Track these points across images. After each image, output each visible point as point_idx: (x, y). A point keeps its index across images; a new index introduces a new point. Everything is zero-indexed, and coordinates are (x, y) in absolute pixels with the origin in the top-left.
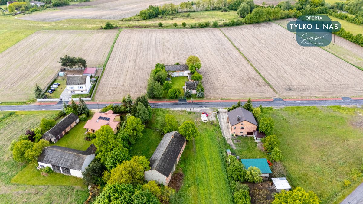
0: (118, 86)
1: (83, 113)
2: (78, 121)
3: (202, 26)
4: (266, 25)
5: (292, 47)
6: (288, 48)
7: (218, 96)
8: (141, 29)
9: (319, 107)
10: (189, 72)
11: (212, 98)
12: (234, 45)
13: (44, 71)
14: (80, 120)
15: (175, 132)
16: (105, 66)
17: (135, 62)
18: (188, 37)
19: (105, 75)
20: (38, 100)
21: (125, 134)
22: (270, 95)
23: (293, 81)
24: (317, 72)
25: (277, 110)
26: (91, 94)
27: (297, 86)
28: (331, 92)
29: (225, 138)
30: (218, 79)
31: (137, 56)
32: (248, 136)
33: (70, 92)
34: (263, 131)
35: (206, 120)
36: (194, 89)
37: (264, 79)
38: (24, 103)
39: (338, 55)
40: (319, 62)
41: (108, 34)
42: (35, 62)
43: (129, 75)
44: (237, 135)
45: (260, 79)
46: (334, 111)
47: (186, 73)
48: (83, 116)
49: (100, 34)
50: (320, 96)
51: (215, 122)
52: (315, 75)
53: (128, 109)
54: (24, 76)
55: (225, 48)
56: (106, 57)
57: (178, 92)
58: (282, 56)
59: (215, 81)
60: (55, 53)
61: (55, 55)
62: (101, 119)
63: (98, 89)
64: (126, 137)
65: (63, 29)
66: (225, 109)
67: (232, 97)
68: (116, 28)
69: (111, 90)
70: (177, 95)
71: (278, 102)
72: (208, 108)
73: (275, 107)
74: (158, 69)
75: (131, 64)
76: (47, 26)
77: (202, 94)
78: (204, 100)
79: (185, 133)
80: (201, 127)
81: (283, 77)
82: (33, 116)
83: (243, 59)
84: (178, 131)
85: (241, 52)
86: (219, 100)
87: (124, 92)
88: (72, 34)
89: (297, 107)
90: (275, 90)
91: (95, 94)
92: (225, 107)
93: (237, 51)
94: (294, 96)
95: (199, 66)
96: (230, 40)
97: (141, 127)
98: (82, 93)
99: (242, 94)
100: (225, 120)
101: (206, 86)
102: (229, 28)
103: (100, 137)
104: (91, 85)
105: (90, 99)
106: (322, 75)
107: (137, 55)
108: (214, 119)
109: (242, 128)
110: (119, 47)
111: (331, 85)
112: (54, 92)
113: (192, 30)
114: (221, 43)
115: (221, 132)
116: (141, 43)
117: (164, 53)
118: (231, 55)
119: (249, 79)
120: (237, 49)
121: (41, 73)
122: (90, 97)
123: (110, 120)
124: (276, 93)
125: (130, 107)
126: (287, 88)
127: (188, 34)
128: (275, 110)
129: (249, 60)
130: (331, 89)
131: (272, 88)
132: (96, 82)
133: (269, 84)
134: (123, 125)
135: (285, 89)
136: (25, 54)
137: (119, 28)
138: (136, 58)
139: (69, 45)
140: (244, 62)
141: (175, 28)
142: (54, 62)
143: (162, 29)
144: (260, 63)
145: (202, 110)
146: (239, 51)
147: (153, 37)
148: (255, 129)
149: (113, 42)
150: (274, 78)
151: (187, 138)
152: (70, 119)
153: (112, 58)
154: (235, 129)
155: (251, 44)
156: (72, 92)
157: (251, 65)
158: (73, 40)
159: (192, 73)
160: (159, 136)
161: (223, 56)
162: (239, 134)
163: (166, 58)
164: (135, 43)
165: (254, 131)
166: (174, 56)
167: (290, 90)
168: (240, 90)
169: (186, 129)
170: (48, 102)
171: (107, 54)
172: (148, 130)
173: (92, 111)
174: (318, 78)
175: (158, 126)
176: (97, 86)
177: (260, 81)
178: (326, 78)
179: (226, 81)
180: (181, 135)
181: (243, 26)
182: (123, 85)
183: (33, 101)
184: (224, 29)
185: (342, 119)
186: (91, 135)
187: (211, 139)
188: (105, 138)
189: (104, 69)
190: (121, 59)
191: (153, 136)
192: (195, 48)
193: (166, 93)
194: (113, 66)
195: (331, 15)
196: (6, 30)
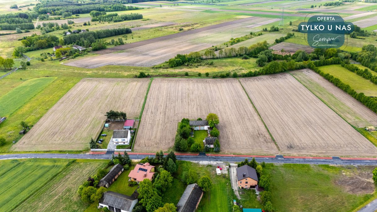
0: (152, 139)
1: (126, 164)
2: (123, 170)
3: (223, 77)
4: (281, 76)
5: (300, 103)
6: (297, 104)
7: (231, 151)
8: (169, 78)
9: (312, 164)
10: (209, 126)
11: (226, 152)
13: (93, 122)
14: (124, 169)
15: (196, 185)
16: (140, 117)
17: (165, 114)
18: (210, 88)
19: (141, 127)
20: (92, 150)
21: (159, 185)
22: (274, 152)
23: (295, 139)
24: (317, 131)
25: (277, 167)
26: (131, 146)
27: (298, 144)
28: (324, 152)
29: (233, 190)
30: (232, 134)
31: (166, 108)
32: (251, 189)
33: (115, 144)
34: (262, 186)
35: (220, 174)
36: (212, 144)
37: (271, 136)
38: (81, 152)
39: (339, 113)
40: (321, 119)
41: (142, 83)
42: (84, 112)
43: (160, 127)
44: (242, 188)
45: (267, 136)
46: (323, 170)
47: (206, 128)
48: (127, 166)
49: (135, 83)
50: (315, 155)
51: (227, 175)
52: (315, 134)
53: (160, 161)
54: (78, 126)
55: (242, 101)
56: (141, 108)
57: (199, 147)
58: (290, 112)
59: (230, 135)
60: (99, 103)
61: (99, 105)
62: (141, 170)
63: (136, 140)
64: (159, 187)
65: (103, 76)
66: (236, 163)
67: (242, 153)
68: (148, 76)
69: (146, 141)
70: (198, 150)
71: (279, 159)
72: (222, 162)
73: (276, 164)
74: (184, 124)
75: (161, 116)
76: (89, 73)
77: (218, 149)
78: (219, 155)
79: (203, 185)
80: (215, 179)
81: (287, 135)
82: (89, 164)
83: (256, 114)
84: (197, 184)
85: (254, 107)
86: (232, 155)
87: (156, 144)
88: (111, 83)
89: (294, 164)
90: (279, 147)
91: (134, 145)
92: (235, 162)
93: (252, 105)
94: (294, 153)
95: (218, 122)
96: (246, 93)
97: (170, 179)
98: (124, 144)
99: (251, 150)
100: (235, 173)
101: (222, 141)
102: (247, 79)
103: (144, 188)
104: (131, 136)
105: (130, 150)
106: (321, 134)
107: (166, 106)
108: (226, 172)
109: (247, 183)
110: (151, 98)
111: (327, 145)
112: (103, 142)
113: (214, 80)
114: (238, 96)
115: (230, 184)
116: (170, 94)
117: (189, 105)
118: (246, 109)
119: (259, 136)
120: (252, 103)
121: (91, 123)
122: (130, 149)
123: (147, 171)
124: (279, 150)
125: (161, 160)
126: (289, 146)
127: (210, 84)
128: (276, 166)
129: (261, 115)
130: (325, 149)
131: (277, 145)
132: (134, 134)
133: (274, 141)
134: (157, 177)
135: (287, 146)
136: (76, 104)
137: (151, 77)
138: (166, 110)
139: (110, 94)
140: (256, 117)
141: (200, 77)
142: (99, 113)
143: (187, 79)
144: (270, 118)
145: (217, 163)
146: (253, 105)
147: (180, 88)
148: (257, 184)
149: (146, 92)
150: (279, 135)
151: (204, 189)
152: (118, 169)
153: (146, 109)
154: (241, 183)
155: (265, 98)
156: (116, 143)
157: (262, 120)
158: (112, 89)
159: (211, 128)
160: (183, 185)
161: (239, 110)
162: (245, 187)
163: (190, 111)
164: (164, 94)
165: (256, 185)
166: (197, 109)
167: (290, 147)
168: (250, 145)
169: (203, 183)
170: (99, 151)
171: (141, 105)
172: (175, 180)
173: (132, 161)
174: (317, 136)
175: (183, 177)
176: (136, 138)
177: (268, 138)
178: (324, 137)
179: (240, 136)
180: (200, 187)
181: (260, 77)
182: (155, 137)
183: (87, 150)
184: (243, 80)
185: (328, 177)
186: (133, 183)
187: (223, 190)
188: (147, 188)
189: (140, 121)
190: (153, 111)
191: (179, 185)
192: (216, 100)
193: (190, 146)
194: (147, 118)
195: (343, 66)
196: (56, 78)
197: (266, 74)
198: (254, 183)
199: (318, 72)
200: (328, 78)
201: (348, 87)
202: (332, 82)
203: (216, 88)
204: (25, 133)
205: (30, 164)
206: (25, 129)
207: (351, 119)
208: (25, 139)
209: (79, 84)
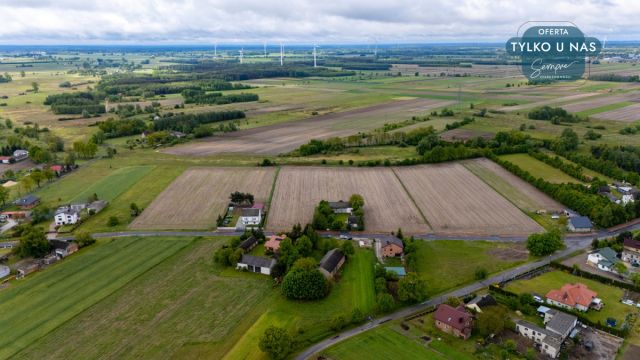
1: (260, 237)
2: (257, 242)
3: (371, 165)
7: (377, 230)
8: (302, 167)
9: (466, 240)
10: (352, 209)
11: (372, 231)
12: (404, 187)
13: (213, 207)
15: (336, 249)
16: (270, 202)
17: (299, 199)
18: (355, 176)
19: (271, 211)
20: (218, 228)
22: (426, 230)
23: (452, 221)
24: (480, 214)
25: (427, 242)
26: (263, 225)
27: (454, 225)
28: (483, 231)
29: (377, 257)
30: (380, 216)
31: (300, 195)
32: (396, 257)
33: (244, 223)
35: (363, 246)
36: (355, 223)
37: (425, 218)
38: (207, 230)
39: (511, 200)
40: (487, 205)
41: (266, 171)
42: (201, 198)
43: (294, 211)
45: (421, 218)
46: (477, 244)
47: (349, 210)
48: (261, 240)
49: (258, 172)
50: (472, 233)
51: (371, 248)
52: (476, 217)
54: (197, 210)
55: (393, 188)
56: (269, 194)
57: (340, 225)
58: (451, 198)
59: (377, 218)
63: (268, 221)
65: (215, 165)
68: (274, 165)
70: (339, 227)
71: (431, 236)
72: (367, 238)
73: (426, 240)
74: (322, 205)
75: (295, 202)
76: (196, 161)
77: (362, 227)
78: (364, 233)
79: (344, 249)
80: (358, 249)
81: (443, 217)
82: (218, 240)
84: (338, 249)
86: (378, 233)
89: (446, 240)
90: (432, 227)
91: (266, 225)
94: (448, 232)
95: (362, 204)
98: (255, 223)
100: (379, 245)
102: (402, 167)
106: (483, 217)
107: (300, 193)
108: (371, 245)
109: (391, 250)
110: (281, 185)
111: (487, 226)
112: (230, 222)
113: (359, 168)
114: (390, 184)
115: (374, 254)
116: (303, 182)
117: (328, 192)
118: (398, 196)
119: (410, 218)
121: (211, 207)
124: (432, 229)
125: (299, 233)
126: (444, 226)
127: (355, 173)
129: (415, 201)
130: (485, 228)
131: (430, 226)
132: (264, 216)
133: (427, 222)
135: (442, 227)
136: (189, 191)
137: (278, 165)
139: (229, 182)
140: (410, 203)
141: (341, 166)
143: (325, 167)
144: (426, 204)
145: (361, 239)
147: (316, 176)
148: (402, 251)
149: (273, 180)
150: (434, 218)
151: (346, 253)
152: (251, 241)
153: (275, 196)
154: (385, 250)
155: (423, 186)
156: (246, 222)
157: (416, 206)
158: (230, 177)
159: (354, 210)
160: (324, 252)
161: (389, 197)
162: (389, 255)
163: (330, 196)
164: (297, 182)
165: (401, 253)
166: (338, 195)
167: (446, 227)
169: (344, 247)
170: (227, 229)
171: (269, 192)
173: (267, 236)
174: (478, 218)
175: (323, 246)
176: (267, 219)
178: (486, 219)
179: (388, 218)
180: (341, 251)
181: (419, 166)
183: (213, 229)
184: (397, 169)
185: (481, 250)
186: (270, 250)
187: (366, 258)
189: (269, 206)
190: (284, 197)
192: (361, 187)
194: (278, 203)
195: (530, 155)
196: (155, 166)
197: (428, 162)
198: (399, 250)
199: (496, 161)
200: (507, 167)
201: (527, 174)
202: (510, 171)
203: (362, 177)
204: (137, 215)
205: (153, 239)
206: (136, 212)
207: (523, 204)
208: (138, 220)
209: (187, 172)
